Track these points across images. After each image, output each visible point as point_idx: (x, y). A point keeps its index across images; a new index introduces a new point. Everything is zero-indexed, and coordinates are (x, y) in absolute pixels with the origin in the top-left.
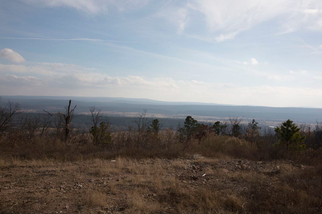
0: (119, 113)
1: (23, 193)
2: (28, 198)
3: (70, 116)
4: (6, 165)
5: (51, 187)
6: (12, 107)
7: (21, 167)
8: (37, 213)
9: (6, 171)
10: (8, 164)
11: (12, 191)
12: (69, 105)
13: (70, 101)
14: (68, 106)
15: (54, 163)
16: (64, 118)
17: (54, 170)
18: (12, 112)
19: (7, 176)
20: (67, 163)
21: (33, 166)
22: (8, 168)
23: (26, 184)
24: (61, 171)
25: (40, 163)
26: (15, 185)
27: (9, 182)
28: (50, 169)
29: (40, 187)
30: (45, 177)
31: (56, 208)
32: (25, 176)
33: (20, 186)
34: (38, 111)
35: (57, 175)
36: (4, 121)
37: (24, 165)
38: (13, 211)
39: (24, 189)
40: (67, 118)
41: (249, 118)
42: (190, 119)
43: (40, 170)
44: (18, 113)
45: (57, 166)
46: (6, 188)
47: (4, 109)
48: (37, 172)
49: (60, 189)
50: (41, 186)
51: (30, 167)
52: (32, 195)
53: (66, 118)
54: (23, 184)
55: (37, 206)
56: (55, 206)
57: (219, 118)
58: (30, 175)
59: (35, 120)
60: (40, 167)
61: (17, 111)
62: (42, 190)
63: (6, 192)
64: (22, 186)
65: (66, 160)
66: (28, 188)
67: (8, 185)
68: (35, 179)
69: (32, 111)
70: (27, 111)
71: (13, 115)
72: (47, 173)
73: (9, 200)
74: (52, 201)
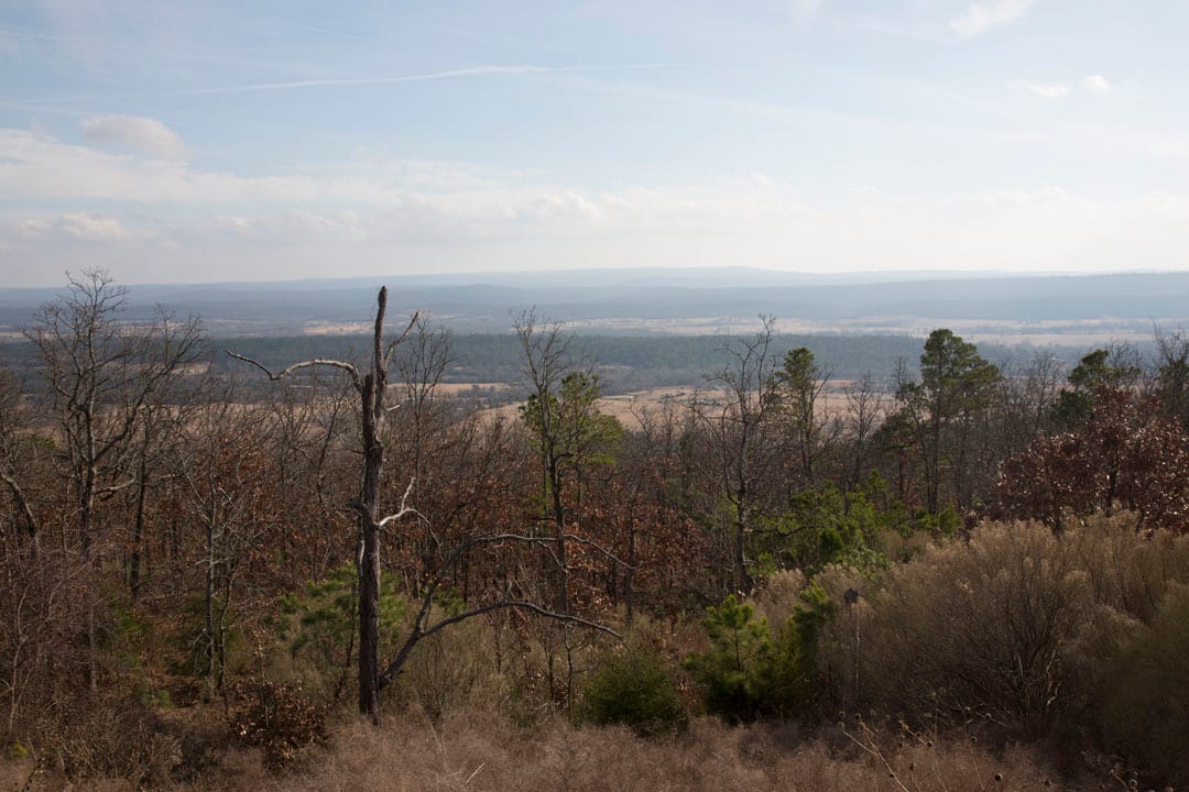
0: (648, 323)
40: (373, 386)
41: (1141, 321)
42: (946, 343)
53: (362, 382)
57: (1021, 323)
70: (342, 330)
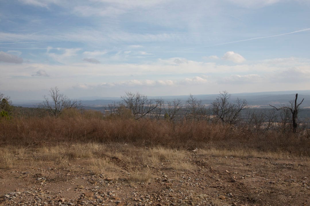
1: (265, 183)
2: (272, 188)
3: (297, 110)
4: (245, 155)
5: (292, 181)
6: (240, 103)
7: (258, 158)
8: (284, 205)
9: (245, 161)
10: (246, 154)
11: (255, 179)
12: (295, 98)
13: (297, 95)
14: (295, 100)
15: (289, 157)
16: (290, 112)
17: (291, 163)
18: (240, 108)
19: (247, 165)
20: (305, 158)
21: (269, 158)
22: (247, 158)
23: (266, 175)
24: (299, 165)
25: (276, 155)
26: (256, 175)
27: (251, 171)
28: (287, 163)
29: (281, 180)
30: (283, 170)
31: (303, 203)
32: (264, 167)
33: (261, 176)
34: (261, 106)
35: (296, 169)
36: (234, 116)
37: (261, 156)
38: (260, 198)
39: (266, 180)
40: (295, 112)
43: (277, 162)
44: (245, 108)
45: (294, 160)
46: (249, 176)
47: (234, 105)
48: (274, 164)
49: (302, 184)
50: (281, 178)
51: (266, 159)
52: (275, 186)
53: (293, 112)
54: (263, 174)
55: (283, 198)
56: (303, 202)
58: (268, 166)
59: (260, 115)
60: (276, 159)
61: (245, 107)
62: (284, 182)
63: (250, 180)
64: (263, 176)
65: (302, 155)
66: (269, 179)
67: (250, 173)
68: (274, 171)
69: (257, 106)
70: (252, 107)
71: (241, 110)
72: (285, 166)
73: (253, 187)
74: (297, 195)
